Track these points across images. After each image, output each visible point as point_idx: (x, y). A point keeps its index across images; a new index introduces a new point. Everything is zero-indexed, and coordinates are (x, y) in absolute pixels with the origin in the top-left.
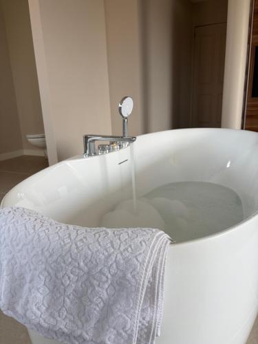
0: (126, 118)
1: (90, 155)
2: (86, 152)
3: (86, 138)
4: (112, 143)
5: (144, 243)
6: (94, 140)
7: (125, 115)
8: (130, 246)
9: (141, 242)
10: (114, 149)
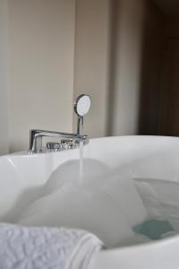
0: (82, 117)
1: (35, 152)
2: (31, 148)
3: (33, 132)
4: (64, 142)
5: (62, 252)
6: (42, 136)
7: (81, 113)
8: (45, 254)
9: (59, 251)
10: (64, 149)
